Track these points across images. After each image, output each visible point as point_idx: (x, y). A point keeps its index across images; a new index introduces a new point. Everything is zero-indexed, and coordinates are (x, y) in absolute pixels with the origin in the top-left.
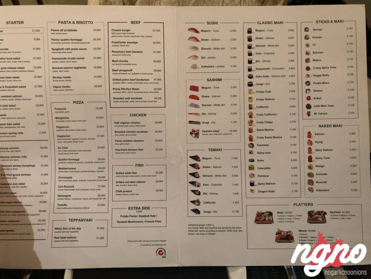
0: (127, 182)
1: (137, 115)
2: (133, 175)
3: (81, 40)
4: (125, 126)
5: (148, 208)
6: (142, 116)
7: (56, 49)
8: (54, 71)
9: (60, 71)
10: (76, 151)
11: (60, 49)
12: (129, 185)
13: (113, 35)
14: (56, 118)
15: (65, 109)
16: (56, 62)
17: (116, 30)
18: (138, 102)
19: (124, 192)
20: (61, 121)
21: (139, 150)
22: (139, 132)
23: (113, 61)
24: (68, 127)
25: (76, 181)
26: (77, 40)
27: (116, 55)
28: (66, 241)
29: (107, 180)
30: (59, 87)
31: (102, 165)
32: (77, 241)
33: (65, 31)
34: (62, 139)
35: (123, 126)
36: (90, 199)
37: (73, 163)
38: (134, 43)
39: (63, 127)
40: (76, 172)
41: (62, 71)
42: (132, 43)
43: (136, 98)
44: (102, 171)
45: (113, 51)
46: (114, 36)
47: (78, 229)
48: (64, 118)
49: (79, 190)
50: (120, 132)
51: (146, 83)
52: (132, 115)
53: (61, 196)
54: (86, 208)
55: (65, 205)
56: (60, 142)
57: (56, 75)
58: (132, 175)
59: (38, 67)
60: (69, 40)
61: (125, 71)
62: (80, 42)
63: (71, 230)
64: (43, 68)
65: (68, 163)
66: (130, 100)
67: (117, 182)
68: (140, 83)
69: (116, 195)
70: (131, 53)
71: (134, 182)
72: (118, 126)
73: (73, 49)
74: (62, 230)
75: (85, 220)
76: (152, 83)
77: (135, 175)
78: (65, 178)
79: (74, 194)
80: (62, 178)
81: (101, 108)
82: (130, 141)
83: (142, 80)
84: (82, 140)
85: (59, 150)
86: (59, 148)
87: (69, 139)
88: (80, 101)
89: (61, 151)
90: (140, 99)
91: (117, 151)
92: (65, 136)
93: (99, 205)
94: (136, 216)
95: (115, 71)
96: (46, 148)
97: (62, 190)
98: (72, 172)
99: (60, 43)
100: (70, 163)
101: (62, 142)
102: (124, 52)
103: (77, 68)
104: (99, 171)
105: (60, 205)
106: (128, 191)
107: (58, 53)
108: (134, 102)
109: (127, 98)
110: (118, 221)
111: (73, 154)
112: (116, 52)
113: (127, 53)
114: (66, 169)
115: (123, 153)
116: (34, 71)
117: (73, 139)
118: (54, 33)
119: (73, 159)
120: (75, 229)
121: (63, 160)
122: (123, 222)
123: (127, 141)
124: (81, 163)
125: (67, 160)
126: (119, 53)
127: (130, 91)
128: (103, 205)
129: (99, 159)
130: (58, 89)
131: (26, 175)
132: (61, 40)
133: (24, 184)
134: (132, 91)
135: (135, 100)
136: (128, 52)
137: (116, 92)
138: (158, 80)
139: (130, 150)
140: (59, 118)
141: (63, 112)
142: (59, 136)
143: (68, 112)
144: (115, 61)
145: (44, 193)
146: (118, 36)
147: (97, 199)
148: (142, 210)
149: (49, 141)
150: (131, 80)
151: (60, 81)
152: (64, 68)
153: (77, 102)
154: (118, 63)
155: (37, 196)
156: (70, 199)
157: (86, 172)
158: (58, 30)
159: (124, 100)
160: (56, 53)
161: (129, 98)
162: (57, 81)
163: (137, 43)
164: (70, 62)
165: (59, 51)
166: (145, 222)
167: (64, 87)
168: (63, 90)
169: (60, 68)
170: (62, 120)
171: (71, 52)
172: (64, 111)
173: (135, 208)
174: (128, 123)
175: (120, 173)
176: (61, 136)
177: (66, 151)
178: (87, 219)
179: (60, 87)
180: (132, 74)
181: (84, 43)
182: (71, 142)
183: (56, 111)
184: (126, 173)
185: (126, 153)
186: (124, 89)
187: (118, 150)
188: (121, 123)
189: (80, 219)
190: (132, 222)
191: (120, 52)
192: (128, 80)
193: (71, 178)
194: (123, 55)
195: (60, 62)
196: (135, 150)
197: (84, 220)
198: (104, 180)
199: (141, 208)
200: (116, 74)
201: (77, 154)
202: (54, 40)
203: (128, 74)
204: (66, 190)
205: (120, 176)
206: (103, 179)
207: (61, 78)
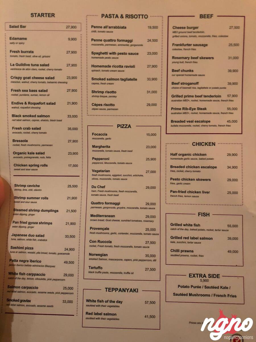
0: (186, 238)
1: (203, 144)
2: (195, 228)
3: (131, 41)
4: (185, 159)
5: (218, 276)
6: (209, 145)
7: (97, 53)
8: (94, 84)
9: (101, 83)
10: (117, 191)
11: (103, 54)
12: (189, 243)
13: (175, 34)
14: (93, 146)
15: (106, 135)
16: (97, 71)
17: (178, 28)
18: (204, 126)
19: (182, 251)
20: (99, 151)
21: (203, 192)
22: (204, 167)
23: (173, 71)
24: (108, 159)
25: (115, 233)
26: (126, 41)
27: (178, 63)
28: (102, 319)
29: (158, 234)
30: (99, 105)
31: (150, 213)
32: (117, 319)
33: (110, 28)
34: (99, 175)
35: (182, 159)
36: (134, 260)
37: (111, 208)
38: (203, 45)
39: (102, 159)
40: (115, 221)
41: (105, 84)
42: (200, 45)
43: (202, 122)
44: (151, 221)
45: (173, 57)
46: (176, 36)
47: (118, 302)
48: (104, 147)
49: (118, 246)
50: (178, 167)
51: (217, 101)
52: (195, 144)
53: (94, 255)
54: (128, 273)
55: (99, 267)
56: (96, 179)
57: (97, 88)
58: (193, 227)
59: (73, 78)
60: (115, 41)
61: (189, 84)
62: (130, 44)
63: (109, 304)
64: (79, 78)
65: (104, 208)
66: (195, 124)
67: (172, 238)
68: (209, 101)
69: (171, 255)
70: (198, 60)
71: (197, 238)
72: (176, 159)
73: (120, 54)
74: (97, 303)
75: (128, 290)
76: (225, 101)
77: (198, 228)
78: (99, 229)
79: (111, 253)
80: (95, 229)
81: (155, 135)
82: (192, 180)
83: (211, 96)
84: (125, 177)
85: (94, 189)
86: (93, 187)
87: (108, 175)
88: (127, 125)
89: (95, 191)
90: (207, 122)
91: (172, 194)
92: (103, 171)
93: (147, 269)
94: (200, 287)
95: (175, 84)
96: (76, 186)
97: (95, 246)
98: (110, 220)
99: (103, 45)
100: (108, 208)
101: (97, 179)
102: (189, 59)
103: (125, 80)
104: (147, 221)
105: (92, 268)
106: (188, 251)
107: (101, 58)
108: (198, 126)
109: (189, 122)
110: (174, 293)
111: (111, 195)
112: (178, 58)
113: (193, 60)
114: (101, 216)
115: (181, 196)
116: (66, 83)
117: (113, 175)
118: (95, 31)
119: (111, 203)
120: (114, 302)
121: (97, 203)
122: (182, 295)
123: (186, 180)
124: (122, 208)
125: (103, 203)
126: (182, 60)
127: (194, 111)
128: (153, 269)
129: (148, 204)
130: (99, 107)
131: (46, 223)
132: (105, 41)
133: (43, 236)
134: (196, 111)
135: (201, 124)
136: (194, 58)
137: (175, 113)
138: (233, 96)
139: (190, 192)
140: (96, 147)
141: (103, 139)
142: (95, 171)
143: (110, 139)
144: (176, 71)
145: (71, 249)
146: (181, 36)
147: (145, 260)
148: (209, 279)
149: (81, 177)
150: (196, 96)
151: (101, 96)
152: (108, 79)
153: (122, 126)
154: (180, 73)
155: (61, 254)
156: (106, 259)
157: (128, 221)
158: (101, 27)
159: (186, 124)
160: (97, 58)
161: (192, 122)
162: (98, 97)
163: (207, 45)
164: (116, 71)
165: (101, 56)
166: (213, 295)
167: (107, 105)
168: (105, 109)
169: (102, 79)
170: (101, 149)
171: (118, 58)
172: (105, 137)
173: (198, 275)
174: (190, 155)
175: (177, 225)
176: (98, 171)
177: (103, 191)
178: (131, 289)
179: (102, 105)
180: (199, 88)
181: (135, 45)
182: (110, 179)
183: (94, 136)
184: (184, 225)
185: (185, 196)
186: (187, 109)
187: (174, 192)
188: (180, 155)
189: (120, 289)
190: (195, 295)
191: (183, 58)
192: (193, 96)
193: (108, 229)
194: (187, 62)
195: (102, 71)
196: (198, 192)
197: (126, 291)
198: (153, 234)
199: (207, 276)
200: (176, 88)
201: (118, 195)
202: (95, 40)
203: (193, 88)
204: (101, 246)
205: (176, 229)
206: (152, 232)
207: (102, 92)
